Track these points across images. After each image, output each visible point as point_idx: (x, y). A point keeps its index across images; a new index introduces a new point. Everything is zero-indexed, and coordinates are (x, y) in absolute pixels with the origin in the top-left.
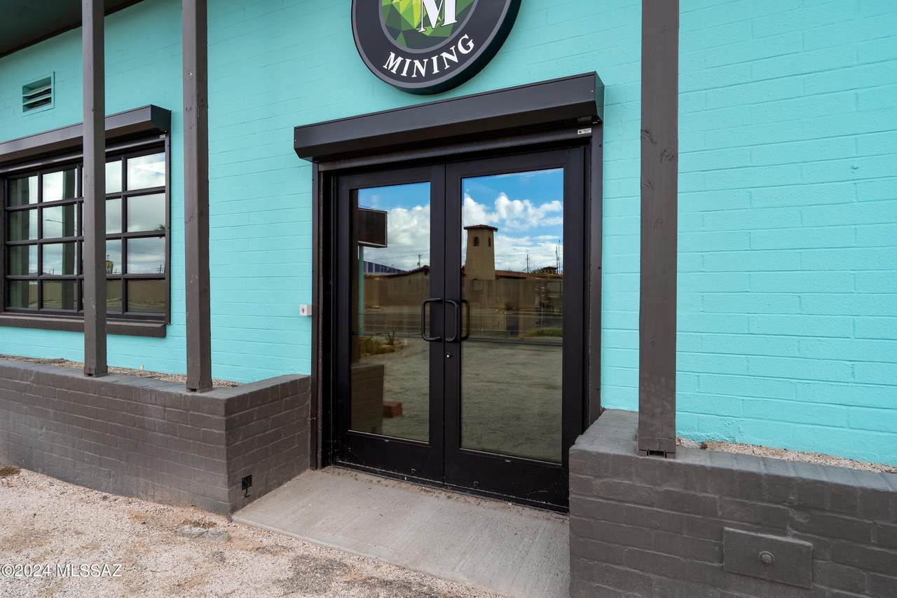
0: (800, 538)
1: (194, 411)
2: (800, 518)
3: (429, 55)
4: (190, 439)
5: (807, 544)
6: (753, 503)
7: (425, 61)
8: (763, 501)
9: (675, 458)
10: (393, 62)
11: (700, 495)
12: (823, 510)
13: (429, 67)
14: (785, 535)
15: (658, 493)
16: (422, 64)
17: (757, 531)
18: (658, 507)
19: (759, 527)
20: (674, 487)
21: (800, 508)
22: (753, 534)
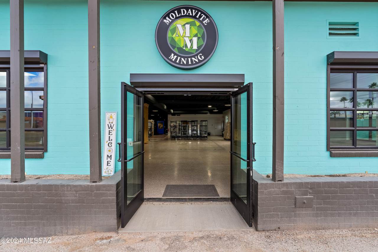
0: (311, 196)
1: (96, 191)
2: (311, 191)
3: (188, 58)
4: (94, 203)
5: (313, 197)
6: (302, 189)
7: (186, 59)
8: (303, 188)
9: (283, 181)
10: (173, 57)
11: (290, 190)
12: (315, 188)
13: (188, 61)
14: (307, 196)
15: (281, 191)
16: (185, 60)
17: (302, 196)
18: (281, 195)
19: (302, 195)
20: (285, 189)
21: (310, 189)
22: (301, 197)
